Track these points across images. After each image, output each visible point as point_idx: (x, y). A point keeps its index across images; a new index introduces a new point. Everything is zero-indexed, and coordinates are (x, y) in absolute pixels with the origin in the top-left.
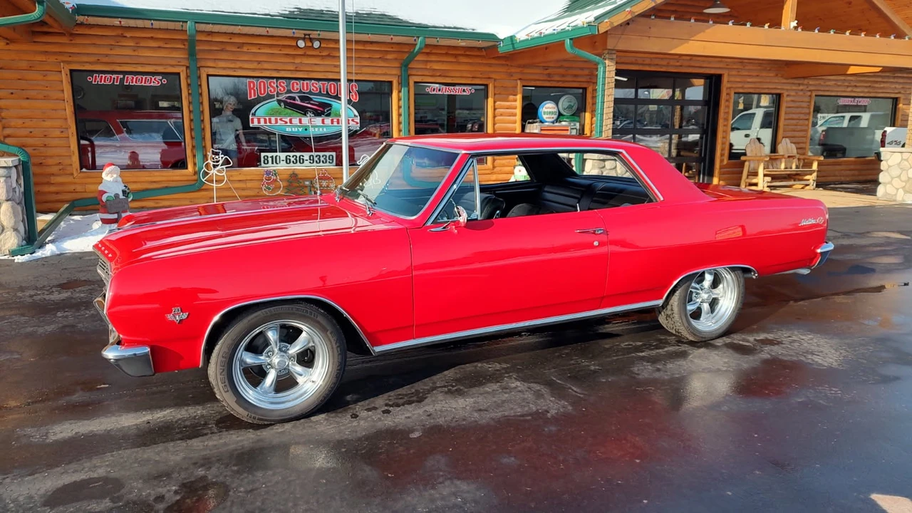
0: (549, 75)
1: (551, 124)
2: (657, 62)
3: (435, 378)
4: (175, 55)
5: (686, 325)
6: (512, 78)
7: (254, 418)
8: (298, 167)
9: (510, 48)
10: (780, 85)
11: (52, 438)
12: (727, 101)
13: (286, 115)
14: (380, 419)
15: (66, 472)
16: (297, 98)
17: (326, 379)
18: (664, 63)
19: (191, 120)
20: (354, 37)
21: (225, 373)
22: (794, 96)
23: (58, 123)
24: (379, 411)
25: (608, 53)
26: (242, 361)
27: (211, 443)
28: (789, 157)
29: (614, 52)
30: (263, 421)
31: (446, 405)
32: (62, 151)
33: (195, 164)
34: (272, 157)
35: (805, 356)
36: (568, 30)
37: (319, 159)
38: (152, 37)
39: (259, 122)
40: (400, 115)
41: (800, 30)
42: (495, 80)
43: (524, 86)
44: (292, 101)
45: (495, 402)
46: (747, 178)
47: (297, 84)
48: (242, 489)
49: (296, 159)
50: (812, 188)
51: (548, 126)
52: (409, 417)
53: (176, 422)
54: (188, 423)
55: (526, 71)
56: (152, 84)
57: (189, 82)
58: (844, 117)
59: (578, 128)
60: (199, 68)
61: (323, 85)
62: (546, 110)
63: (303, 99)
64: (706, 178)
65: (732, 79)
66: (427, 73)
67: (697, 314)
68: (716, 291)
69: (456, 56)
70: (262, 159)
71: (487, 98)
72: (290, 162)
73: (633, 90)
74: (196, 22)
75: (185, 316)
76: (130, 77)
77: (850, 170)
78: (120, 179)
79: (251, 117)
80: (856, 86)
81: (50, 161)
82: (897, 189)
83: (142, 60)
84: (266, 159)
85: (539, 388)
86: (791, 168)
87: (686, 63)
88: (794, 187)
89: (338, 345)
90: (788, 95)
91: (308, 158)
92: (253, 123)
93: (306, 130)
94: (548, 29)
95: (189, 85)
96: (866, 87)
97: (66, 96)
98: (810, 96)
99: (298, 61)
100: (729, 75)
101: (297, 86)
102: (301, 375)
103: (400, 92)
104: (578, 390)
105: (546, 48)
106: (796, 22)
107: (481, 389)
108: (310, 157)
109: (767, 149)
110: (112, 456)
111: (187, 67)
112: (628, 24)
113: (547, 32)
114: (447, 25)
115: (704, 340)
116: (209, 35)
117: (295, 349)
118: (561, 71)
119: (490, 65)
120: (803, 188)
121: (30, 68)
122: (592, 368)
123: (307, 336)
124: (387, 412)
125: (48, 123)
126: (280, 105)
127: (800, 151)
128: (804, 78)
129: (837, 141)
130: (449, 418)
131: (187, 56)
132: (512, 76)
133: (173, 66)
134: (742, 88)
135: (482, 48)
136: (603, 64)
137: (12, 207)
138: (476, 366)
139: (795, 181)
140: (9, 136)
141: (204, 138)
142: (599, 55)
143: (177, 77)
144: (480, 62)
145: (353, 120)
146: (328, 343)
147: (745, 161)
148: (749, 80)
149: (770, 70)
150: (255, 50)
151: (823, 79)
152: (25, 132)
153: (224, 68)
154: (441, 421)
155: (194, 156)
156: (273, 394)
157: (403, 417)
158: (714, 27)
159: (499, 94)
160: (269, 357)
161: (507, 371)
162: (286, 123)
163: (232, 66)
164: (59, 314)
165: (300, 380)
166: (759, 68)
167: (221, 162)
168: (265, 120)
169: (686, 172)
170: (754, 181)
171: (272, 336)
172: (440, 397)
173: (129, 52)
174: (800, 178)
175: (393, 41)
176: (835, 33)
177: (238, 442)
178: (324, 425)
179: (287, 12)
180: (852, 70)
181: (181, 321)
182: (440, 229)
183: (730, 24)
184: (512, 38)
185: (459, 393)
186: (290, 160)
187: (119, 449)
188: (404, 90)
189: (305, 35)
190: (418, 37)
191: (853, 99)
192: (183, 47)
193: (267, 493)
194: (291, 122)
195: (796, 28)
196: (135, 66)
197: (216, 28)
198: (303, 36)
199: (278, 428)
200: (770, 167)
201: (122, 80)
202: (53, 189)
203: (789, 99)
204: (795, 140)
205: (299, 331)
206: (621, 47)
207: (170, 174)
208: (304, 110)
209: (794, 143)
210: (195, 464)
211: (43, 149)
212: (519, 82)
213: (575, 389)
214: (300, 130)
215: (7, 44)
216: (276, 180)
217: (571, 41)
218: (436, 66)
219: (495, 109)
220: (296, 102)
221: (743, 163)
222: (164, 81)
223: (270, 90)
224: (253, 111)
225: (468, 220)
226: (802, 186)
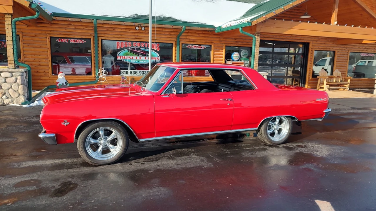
0: (236, 41)
1: (237, 61)
2: (281, 37)
3: (165, 153)
4: (90, 32)
5: (267, 138)
6: (221, 43)
7: (93, 163)
8: (135, 76)
9: (219, 31)
10: (334, 47)
11: (22, 166)
12: (311, 53)
13: (131, 56)
14: (139, 166)
15: (24, 177)
16: (136, 49)
17: (121, 150)
18: (285, 37)
19: (94, 57)
20: (155, 26)
21: (82, 145)
22: (340, 52)
23: (44, 57)
24: (140, 163)
25: (257, 33)
26: (90, 142)
27: (76, 171)
28: (337, 77)
29: (259, 33)
30: (97, 164)
31: (166, 162)
32: (46, 67)
33: (95, 73)
34: (125, 72)
35: (313, 152)
36: (240, 24)
37: (143, 73)
38: (81, 25)
39: (120, 58)
40: (175, 56)
41: (338, 25)
42: (214, 43)
43: (226, 46)
44: (133, 50)
45: (185, 162)
46: (320, 85)
47: (136, 44)
48: (83, 186)
49: (134, 73)
50: (347, 90)
51: (235, 62)
52: (150, 166)
53: (66, 163)
54: (70, 164)
55: (228, 40)
56: (80, 43)
57: (94, 42)
58: (366, 61)
59: (248, 63)
60: (98, 37)
61: (146, 44)
62: (235, 56)
63: (137, 49)
64: (302, 85)
65: (314, 45)
66: (187, 40)
67: (273, 134)
68: (281, 126)
69: (199, 34)
70: (121, 72)
71: (211, 50)
72: (132, 74)
73: (272, 48)
74: (97, 20)
75: (68, 123)
76: (72, 40)
77: (366, 83)
78: (64, 78)
79: (117, 56)
80: (368, 49)
81: (41, 71)
83: (77, 34)
84: (123, 72)
85: (203, 158)
86: (338, 82)
87: (294, 38)
88: (340, 89)
89: (125, 137)
90: (338, 52)
91: (139, 72)
92: (118, 58)
93: (139, 61)
94: (233, 24)
95: (94, 43)
96: (373, 49)
97: (48, 47)
98: (348, 52)
99: (136, 35)
100: (312, 43)
101: (135, 44)
102: (112, 148)
103: (176, 47)
104: (218, 160)
105: (234, 31)
106: (337, 22)
107: (181, 158)
108: (140, 72)
109: (329, 74)
110: (41, 173)
111: (94, 37)
112: (265, 22)
113: (233, 25)
114: (195, 22)
115: (274, 144)
116: (102, 24)
117: (110, 138)
118: (242, 40)
119: (213, 38)
120: (343, 90)
121: (35, 36)
122: (227, 152)
123: (115, 134)
124: (143, 164)
125: (41, 57)
126: (129, 51)
127: (343, 75)
128: (345, 45)
129: (362, 71)
130: (165, 167)
131: (94, 32)
132: (221, 42)
133: (88, 36)
134: (318, 48)
135: (209, 31)
136: (255, 38)
137: (23, 87)
138: (182, 150)
139: (340, 87)
140: (26, 61)
141: (99, 64)
142: (254, 34)
143: (90, 40)
144: (208, 36)
145: (157, 58)
146: (122, 137)
147: (319, 78)
148: (321, 45)
149: (330, 41)
150: (119, 30)
151: (354, 45)
152: (32, 60)
153: (108, 37)
154: (162, 168)
155: (95, 70)
156: (101, 155)
157: (148, 166)
158: (301, 24)
159: (216, 49)
160: (100, 141)
161: (193, 152)
162: (131, 58)
163: (111, 36)
164: (34, 126)
165: (111, 150)
166: (326, 40)
167: (104, 73)
168: (123, 57)
169: (295, 82)
170: (322, 86)
171: (101, 133)
172: (165, 160)
173: (72, 30)
174: (343, 86)
175: (173, 28)
176: (354, 26)
177: (86, 171)
178: (119, 167)
179: (132, 16)
180: (364, 42)
181: (67, 125)
182: (166, 96)
183: (308, 22)
184: (220, 27)
185: (173, 159)
186: (132, 73)
187: (44, 171)
188: (178, 47)
189: (139, 25)
190: (183, 26)
191: (367, 54)
192: (92, 29)
193: (91, 187)
194: (133, 58)
195: (337, 24)
196: (74, 36)
197: (105, 22)
198: (138, 25)
199: (102, 167)
200: (330, 81)
201: (69, 41)
202: (41, 81)
203: (339, 53)
204: (341, 70)
205: (112, 132)
206: (262, 31)
207: (86, 77)
208: (138, 54)
209: (340, 71)
210: (68, 177)
211: (38, 66)
212: (224, 44)
213: (217, 159)
214: (136, 61)
215: (28, 27)
216: (126, 81)
217: (242, 29)
218: (190, 38)
219: (214, 55)
220: (135, 50)
221: (318, 79)
222: (85, 42)
223: (125, 46)
224: (118, 54)
225: (176, 94)
226: (343, 89)
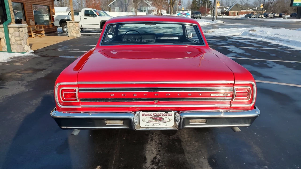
50: (44, 35)
82: (74, 33)
90: (26, 4)
96: (42, 2)
209: (32, 21)
226: (41, 35)
